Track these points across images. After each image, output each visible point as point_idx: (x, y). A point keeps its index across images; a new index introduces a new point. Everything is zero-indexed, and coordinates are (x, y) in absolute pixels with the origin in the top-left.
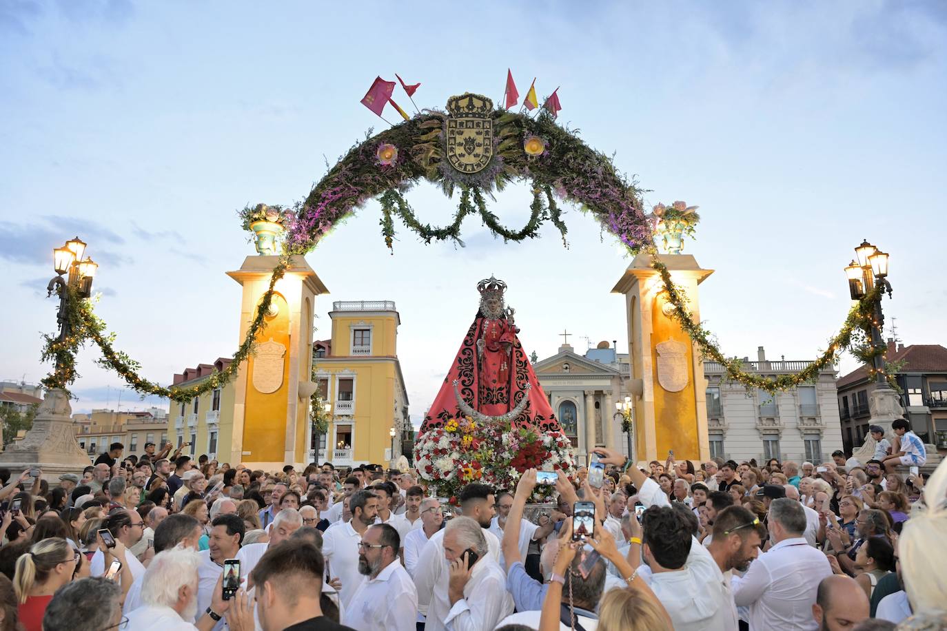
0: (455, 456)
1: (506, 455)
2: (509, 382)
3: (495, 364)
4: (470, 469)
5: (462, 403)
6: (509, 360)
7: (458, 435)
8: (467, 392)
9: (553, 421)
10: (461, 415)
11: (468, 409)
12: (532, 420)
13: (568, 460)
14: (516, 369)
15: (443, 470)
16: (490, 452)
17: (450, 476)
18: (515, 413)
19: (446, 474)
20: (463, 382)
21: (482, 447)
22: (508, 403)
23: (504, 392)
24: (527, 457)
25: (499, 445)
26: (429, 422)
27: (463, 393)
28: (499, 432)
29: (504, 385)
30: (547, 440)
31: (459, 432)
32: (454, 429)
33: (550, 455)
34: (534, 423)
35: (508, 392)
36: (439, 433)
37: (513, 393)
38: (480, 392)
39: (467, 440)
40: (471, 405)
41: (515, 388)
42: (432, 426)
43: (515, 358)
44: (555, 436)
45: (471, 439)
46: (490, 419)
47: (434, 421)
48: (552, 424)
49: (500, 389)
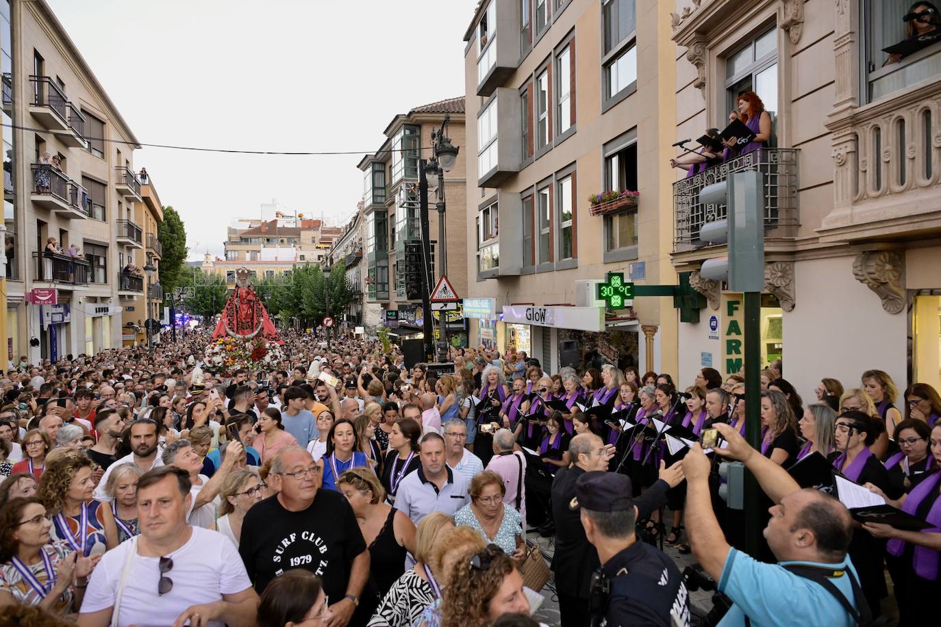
0: (223, 355)
1: (247, 353)
2: (253, 318)
3: (245, 310)
4: (230, 359)
5: (228, 330)
6: (252, 308)
7: (224, 345)
8: (231, 324)
9: (276, 336)
10: (227, 335)
11: (231, 333)
12: (265, 336)
13: (278, 354)
14: (255, 311)
15: (216, 362)
16: (241, 352)
17: (221, 364)
18: (256, 333)
19: (218, 363)
20: (229, 320)
21: (236, 349)
22: (253, 328)
23: (250, 323)
24: (257, 353)
25: (244, 348)
26: (213, 340)
27: (229, 325)
28: (245, 342)
29: (249, 320)
30: (267, 345)
31: (224, 343)
32: (221, 343)
33: (268, 352)
34: (266, 338)
35: (252, 323)
36: (215, 345)
37: (255, 323)
38: (237, 324)
39: (228, 347)
40: (233, 331)
41: (255, 321)
42: (214, 341)
43: (255, 306)
44: (271, 344)
45: (230, 346)
46: (241, 336)
47: (215, 339)
48: (276, 337)
49: (248, 322)
